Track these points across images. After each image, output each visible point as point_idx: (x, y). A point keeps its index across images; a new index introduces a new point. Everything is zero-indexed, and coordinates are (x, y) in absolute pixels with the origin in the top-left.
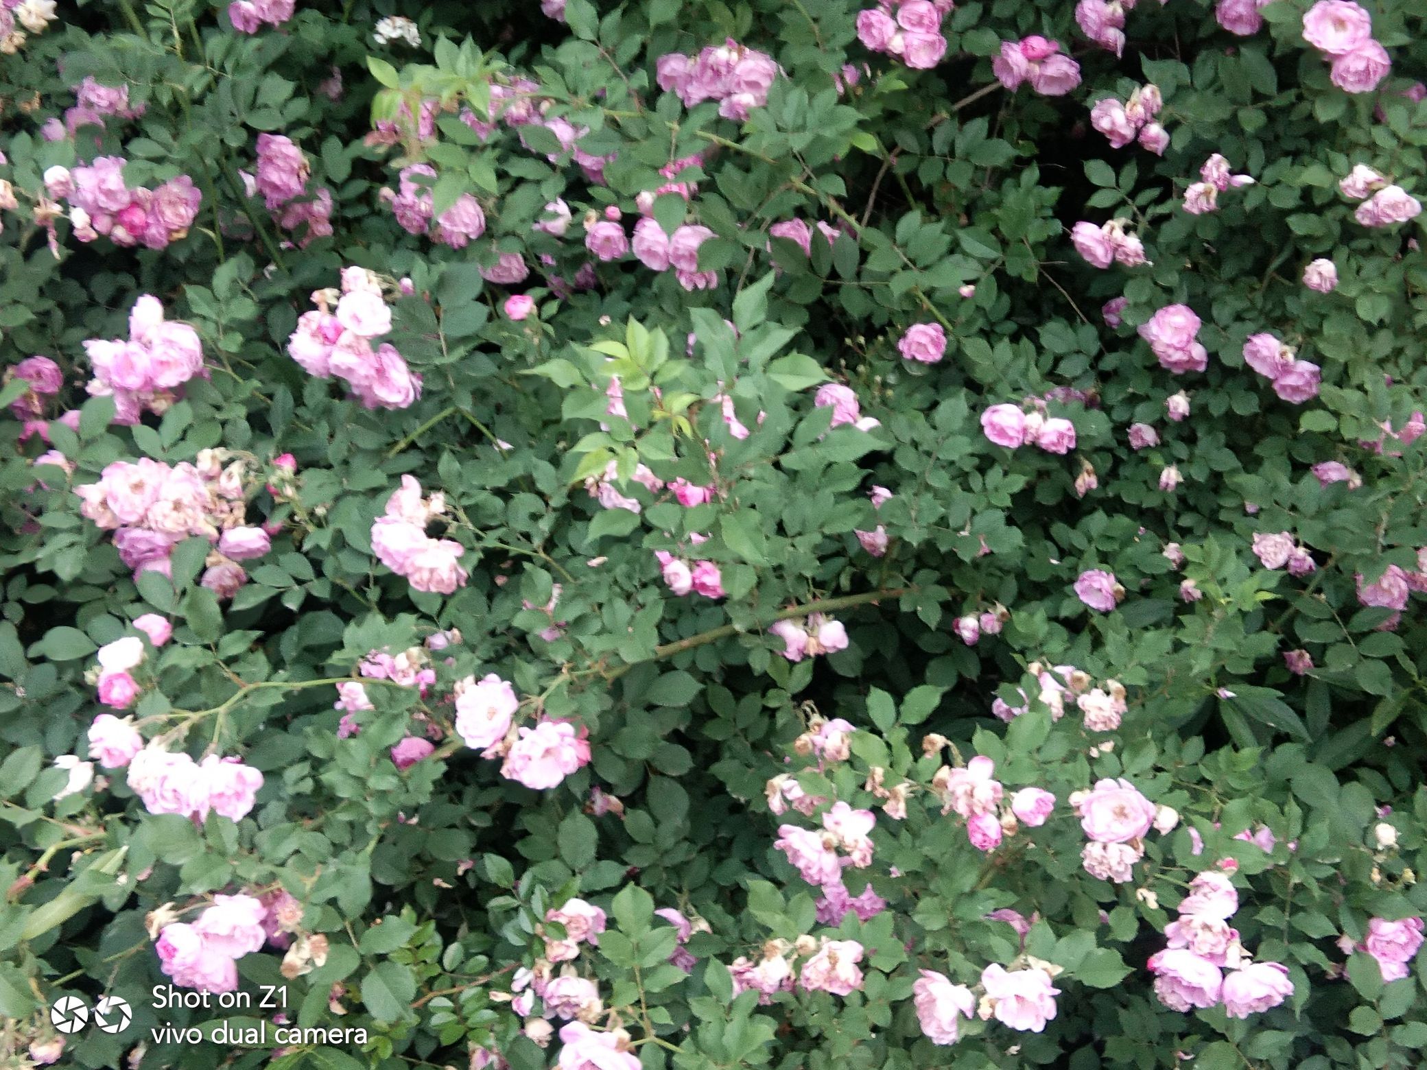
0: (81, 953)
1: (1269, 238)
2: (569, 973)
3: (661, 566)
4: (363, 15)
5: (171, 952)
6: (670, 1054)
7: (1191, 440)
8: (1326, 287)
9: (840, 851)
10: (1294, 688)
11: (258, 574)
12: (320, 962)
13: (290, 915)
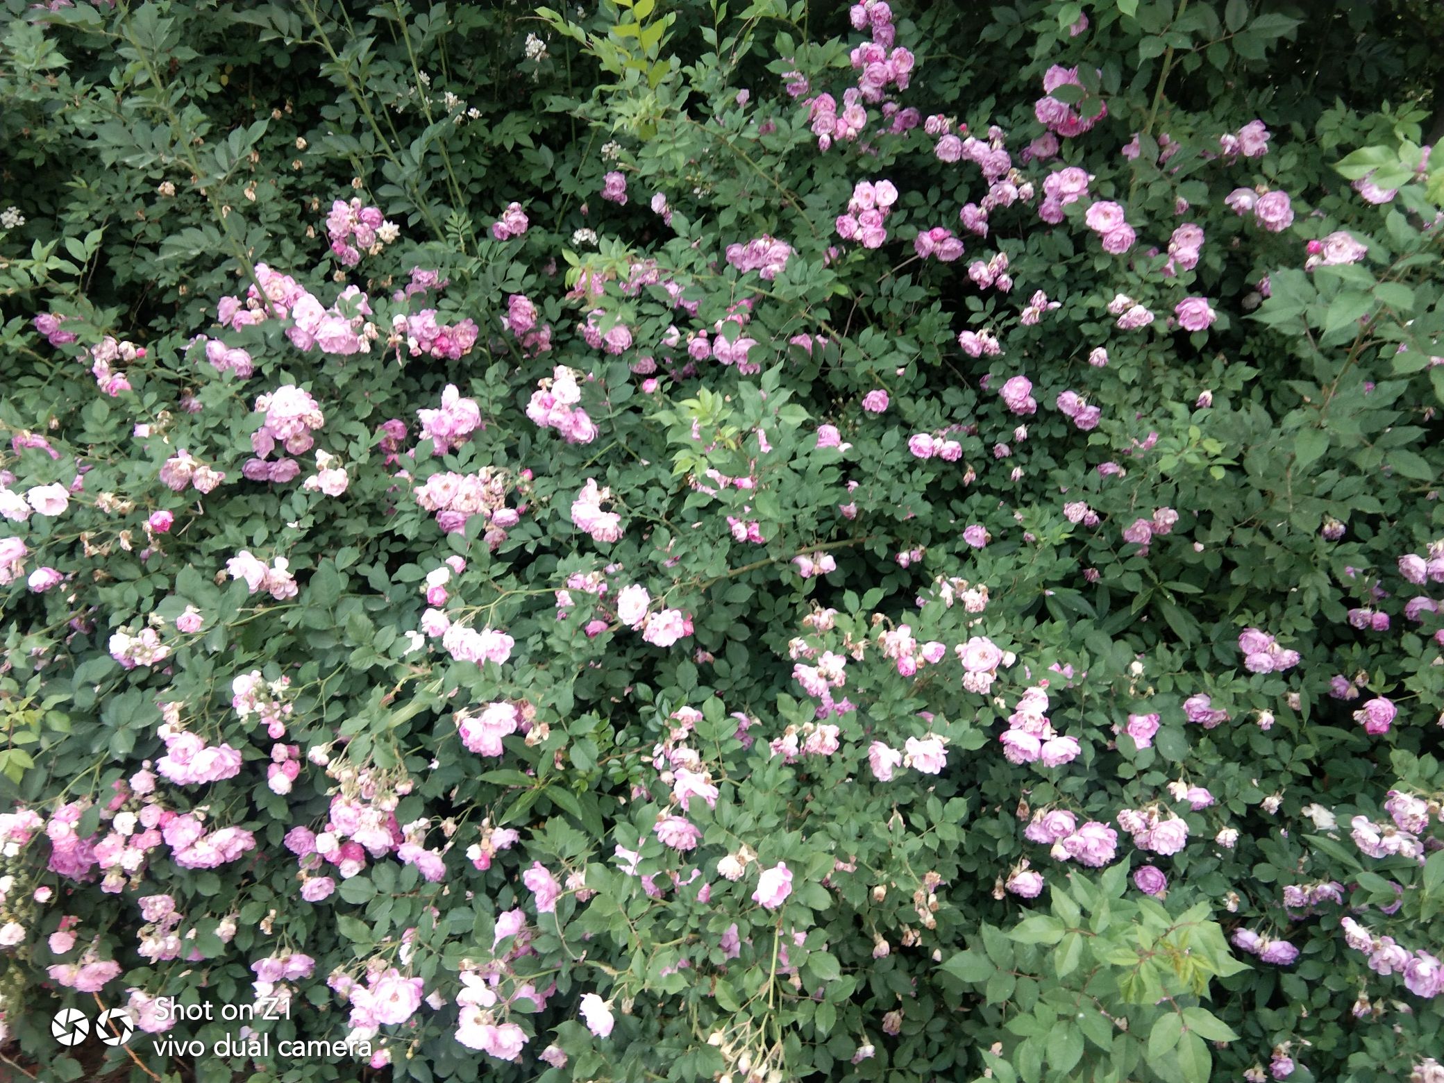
0: (422, 737)
1: (1071, 337)
2: (683, 746)
3: (730, 526)
4: (567, 228)
5: (467, 733)
6: (736, 788)
7: (1029, 452)
8: (1102, 364)
9: (828, 678)
10: (1089, 590)
11: (512, 533)
12: (546, 737)
13: (529, 713)
